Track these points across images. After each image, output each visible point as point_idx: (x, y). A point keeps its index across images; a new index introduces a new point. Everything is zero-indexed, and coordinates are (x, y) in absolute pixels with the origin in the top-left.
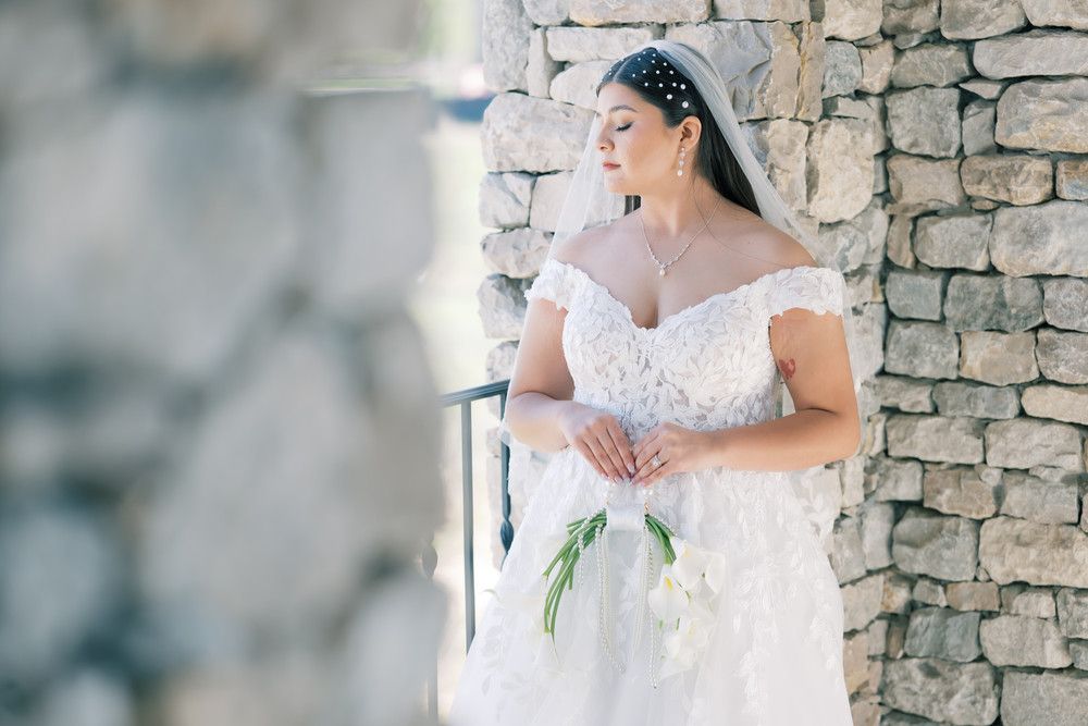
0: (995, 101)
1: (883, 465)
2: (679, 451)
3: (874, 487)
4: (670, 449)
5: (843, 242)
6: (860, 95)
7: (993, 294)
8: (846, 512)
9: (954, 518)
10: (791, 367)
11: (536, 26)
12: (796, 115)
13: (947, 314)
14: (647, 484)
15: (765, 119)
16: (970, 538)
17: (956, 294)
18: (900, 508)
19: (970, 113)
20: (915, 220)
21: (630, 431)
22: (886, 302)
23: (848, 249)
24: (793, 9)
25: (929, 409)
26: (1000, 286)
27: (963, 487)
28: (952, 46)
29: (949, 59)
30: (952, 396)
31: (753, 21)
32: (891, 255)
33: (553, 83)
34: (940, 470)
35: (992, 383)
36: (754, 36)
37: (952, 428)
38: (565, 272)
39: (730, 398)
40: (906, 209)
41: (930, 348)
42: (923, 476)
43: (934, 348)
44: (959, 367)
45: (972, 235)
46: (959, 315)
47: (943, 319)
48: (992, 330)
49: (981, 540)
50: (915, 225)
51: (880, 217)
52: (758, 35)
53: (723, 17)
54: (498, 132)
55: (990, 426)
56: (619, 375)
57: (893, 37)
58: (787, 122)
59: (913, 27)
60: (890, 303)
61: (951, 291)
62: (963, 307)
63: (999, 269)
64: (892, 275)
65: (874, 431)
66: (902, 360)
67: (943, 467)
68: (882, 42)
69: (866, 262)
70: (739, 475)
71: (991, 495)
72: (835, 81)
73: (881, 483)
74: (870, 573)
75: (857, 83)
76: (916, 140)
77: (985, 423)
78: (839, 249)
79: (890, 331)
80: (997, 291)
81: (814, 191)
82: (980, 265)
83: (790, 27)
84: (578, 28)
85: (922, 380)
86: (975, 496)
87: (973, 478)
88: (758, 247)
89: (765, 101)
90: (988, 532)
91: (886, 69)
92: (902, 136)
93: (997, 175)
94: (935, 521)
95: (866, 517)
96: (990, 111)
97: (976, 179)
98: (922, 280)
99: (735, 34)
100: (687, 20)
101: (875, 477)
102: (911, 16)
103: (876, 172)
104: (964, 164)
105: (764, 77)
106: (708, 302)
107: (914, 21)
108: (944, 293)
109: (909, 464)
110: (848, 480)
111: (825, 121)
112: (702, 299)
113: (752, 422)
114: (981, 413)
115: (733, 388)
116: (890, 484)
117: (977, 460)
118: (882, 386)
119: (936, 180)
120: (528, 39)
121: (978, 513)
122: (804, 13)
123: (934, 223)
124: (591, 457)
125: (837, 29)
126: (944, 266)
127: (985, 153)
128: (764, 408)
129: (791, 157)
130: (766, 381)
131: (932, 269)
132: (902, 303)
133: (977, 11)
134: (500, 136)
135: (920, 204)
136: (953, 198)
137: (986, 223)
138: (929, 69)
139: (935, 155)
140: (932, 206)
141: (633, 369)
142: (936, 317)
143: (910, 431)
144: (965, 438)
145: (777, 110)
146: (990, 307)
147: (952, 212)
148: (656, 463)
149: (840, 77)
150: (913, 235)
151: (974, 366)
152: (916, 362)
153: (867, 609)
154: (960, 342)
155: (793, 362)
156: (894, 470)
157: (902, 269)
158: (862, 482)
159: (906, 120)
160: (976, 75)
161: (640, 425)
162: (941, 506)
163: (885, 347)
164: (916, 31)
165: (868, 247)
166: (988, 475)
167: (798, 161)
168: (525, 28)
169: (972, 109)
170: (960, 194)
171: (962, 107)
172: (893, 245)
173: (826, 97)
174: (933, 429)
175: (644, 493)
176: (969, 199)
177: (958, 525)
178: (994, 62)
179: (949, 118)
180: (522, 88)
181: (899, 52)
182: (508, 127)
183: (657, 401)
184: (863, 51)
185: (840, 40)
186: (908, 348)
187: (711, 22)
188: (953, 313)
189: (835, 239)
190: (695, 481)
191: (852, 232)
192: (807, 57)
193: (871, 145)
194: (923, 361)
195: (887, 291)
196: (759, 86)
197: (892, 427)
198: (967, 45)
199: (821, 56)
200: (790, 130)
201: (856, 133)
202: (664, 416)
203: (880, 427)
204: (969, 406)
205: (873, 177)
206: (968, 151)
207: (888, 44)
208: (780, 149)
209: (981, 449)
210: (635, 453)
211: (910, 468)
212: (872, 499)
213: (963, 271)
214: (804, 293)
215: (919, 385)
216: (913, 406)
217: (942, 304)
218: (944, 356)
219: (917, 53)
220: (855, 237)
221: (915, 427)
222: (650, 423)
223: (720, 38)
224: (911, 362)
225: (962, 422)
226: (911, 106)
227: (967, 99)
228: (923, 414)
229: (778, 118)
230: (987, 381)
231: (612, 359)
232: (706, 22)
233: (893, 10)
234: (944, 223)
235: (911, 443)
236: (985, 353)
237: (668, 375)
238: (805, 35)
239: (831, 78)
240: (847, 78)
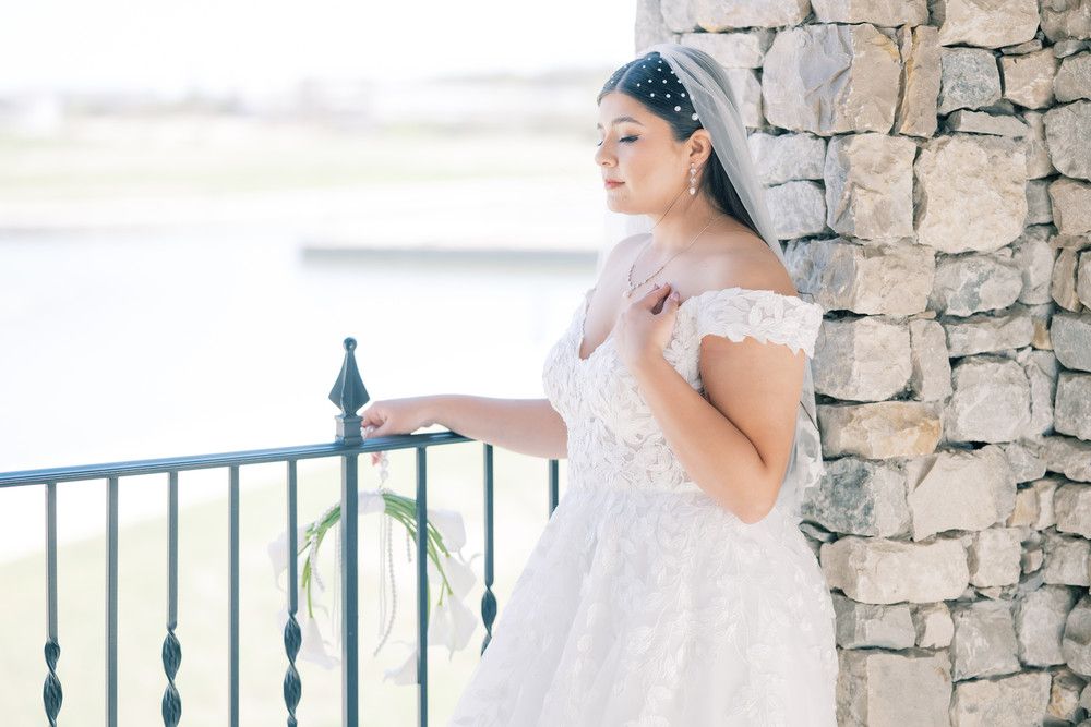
1: (1051, 543)
3: (1036, 567)
5: (968, 276)
8: (981, 592)
12: (895, 130)
15: (849, 133)
20: (1079, 253)
22: (1053, 350)
23: (978, 285)
24: (891, 12)
31: (839, 24)
32: (1057, 296)
36: (838, 40)
40: (1068, 242)
42: (1089, 559)
50: (1078, 261)
51: (1042, 251)
52: (842, 41)
57: (1052, 45)
58: (882, 136)
59: (1070, 32)
60: (1057, 352)
64: (1057, 319)
65: (1038, 501)
66: (1067, 418)
68: (1040, 50)
69: (1021, 302)
72: (958, 93)
73: (1048, 561)
74: (1027, 668)
75: (994, 95)
76: (1073, 162)
78: (962, 285)
79: (1058, 384)
81: (923, 215)
85: (1085, 443)
89: (846, 113)
91: (1045, 80)
92: (1060, 157)
95: (1026, 602)
98: (1081, 325)
99: (824, 39)
100: (787, 24)
101: (1038, 555)
102: (1066, 20)
103: (1034, 198)
105: (844, 86)
109: (1076, 543)
111: (943, 138)
116: (1055, 565)
118: (1048, 448)
125: (965, 34)
129: (886, 175)
132: (1067, 352)
135: (1081, 236)
143: (1073, 503)
145: (863, 123)
149: (965, 87)
150: (1076, 271)
152: (1079, 421)
153: (1019, 713)
156: (1060, 549)
157: (1066, 312)
158: (1017, 558)
159: (1062, 138)
163: (1053, 403)
164: (1073, 37)
165: (1026, 284)
167: (900, 181)
172: (1058, 284)
173: (943, 111)
181: (1058, 62)
184: (1005, 60)
185: (973, 47)
186: (1070, 405)
187: (806, 26)
189: (958, 273)
191: (988, 265)
193: (1025, 168)
194: (1084, 421)
195: (1052, 337)
196: (839, 96)
197: (1060, 497)
199: (936, 64)
200: (884, 145)
201: (997, 152)
203: (1048, 497)
205: (1023, 204)
207: (1048, 53)
208: (867, 167)
211: (1076, 548)
212: (1033, 582)
215: (1084, 450)
216: (1077, 474)
219: (1076, 62)
220: (994, 271)
221: (1078, 498)
224: (1075, 421)
226: (1068, 124)
228: (1085, 483)
229: (868, 132)
232: (802, 25)
233: (1050, 14)
235: (1073, 517)
238: (907, 41)
239: (953, 89)
240: (977, 90)
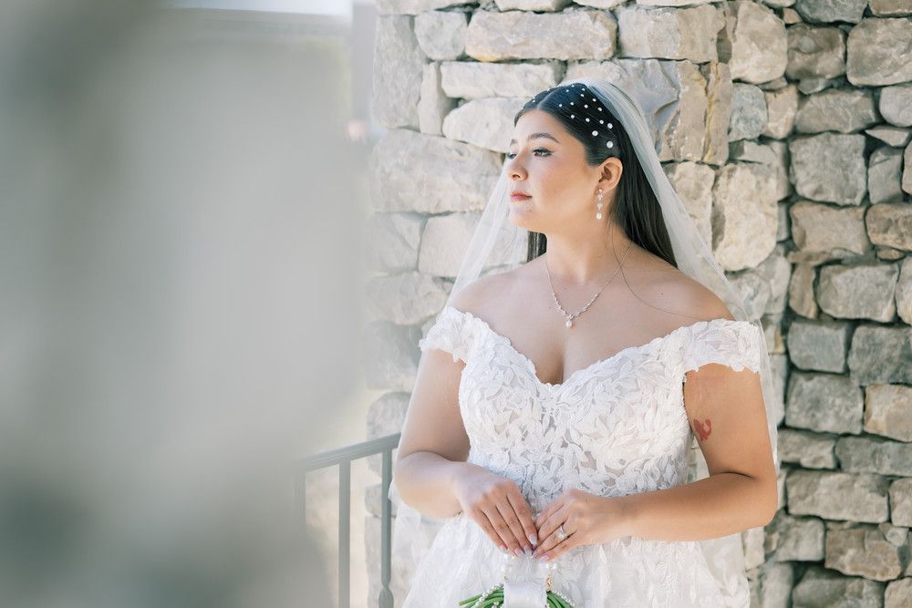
0: (902, 148)
1: (782, 524)
2: (587, 522)
3: (774, 547)
4: (577, 519)
5: (748, 290)
6: (763, 139)
7: (899, 348)
9: (857, 581)
10: (706, 428)
11: (430, 61)
12: (702, 158)
13: (851, 366)
14: (551, 557)
15: (672, 162)
16: (874, 601)
17: (861, 346)
18: (800, 569)
19: (877, 160)
20: (818, 268)
21: (532, 496)
22: (787, 353)
23: (752, 299)
24: (701, 50)
25: (831, 465)
26: (907, 338)
27: (866, 546)
28: (858, 92)
29: (856, 105)
30: (855, 451)
31: (660, 59)
32: (793, 304)
33: (447, 119)
34: (842, 529)
35: (899, 438)
36: (662, 75)
37: (856, 485)
38: (464, 321)
39: (640, 461)
40: (809, 258)
41: (834, 401)
42: (825, 536)
43: (838, 401)
44: (863, 422)
45: (878, 285)
46: (864, 368)
47: (847, 371)
48: (898, 384)
49: (886, 603)
50: (818, 274)
51: (782, 265)
52: (664, 73)
53: (628, 54)
54: (387, 170)
55: (896, 483)
56: (520, 435)
57: (797, 82)
58: (694, 165)
59: (818, 72)
60: (793, 354)
61: (856, 342)
62: (868, 359)
63: (906, 320)
64: (795, 325)
66: (804, 413)
67: (846, 526)
68: (787, 87)
69: (768, 311)
70: (649, 545)
71: (896, 555)
72: (741, 125)
73: (781, 542)
75: (763, 127)
76: (821, 186)
77: (889, 480)
79: (791, 383)
80: (903, 343)
81: (719, 237)
82: (885, 316)
83: (698, 67)
84: (474, 64)
85: (824, 435)
86: (880, 556)
87: (878, 538)
88: (671, 297)
89: (672, 144)
90: (893, 594)
91: (790, 113)
92: (807, 183)
93: (905, 223)
94: (837, 582)
95: (766, 578)
96: (897, 159)
97: (882, 228)
98: (826, 331)
100: (591, 57)
101: (775, 537)
102: (816, 61)
103: (780, 220)
104: (870, 212)
105: (671, 117)
106: (619, 355)
107: (819, 66)
108: (848, 345)
109: (811, 523)
110: (749, 541)
111: (731, 166)
112: (612, 353)
113: (663, 487)
114: (886, 469)
115: (644, 449)
116: (791, 543)
117: (882, 519)
118: (783, 441)
119: (840, 227)
120: (421, 75)
121: (883, 575)
122: (712, 54)
123: (839, 272)
124: (489, 527)
125: (743, 71)
126: (848, 317)
127: (891, 201)
128: (677, 471)
129: (698, 202)
130: (680, 442)
131: (835, 319)
132: (804, 354)
133: (884, 57)
134: (390, 174)
135: (824, 253)
136: (858, 247)
137: (893, 272)
138: (834, 115)
139: (840, 202)
140: (836, 254)
141: (536, 429)
142: (840, 369)
143: (812, 488)
144: (869, 495)
145: (685, 152)
146: (896, 360)
147: (857, 261)
148: (561, 536)
149: (746, 120)
150: (816, 283)
151: (879, 420)
152: (819, 415)
154: (864, 396)
155: (708, 422)
156: (794, 529)
157: (804, 319)
158: (762, 542)
159: (810, 166)
160: (882, 122)
161: (543, 490)
162: (843, 566)
163: (786, 400)
164: (821, 76)
165: (771, 296)
166: (893, 535)
167: (705, 206)
168: (418, 62)
169: (878, 156)
170: (866, 243)
171: (867, 155)
172: (796, 294)
173: (732, 140)
174: (837, 486)
175: (545, 567)
176: (874, 248)
177: (861, 587)
178: (901, 108)
179: (855, 165)
180: (414, 124)
181: (803, 97)
182: (397, 164)
183: (562, 463)
184: (769, 94)
185: (746, 83)
186: (809, 401)
187: (616, 60)
188: (858, 364)
189: (740, 287)
190: (602, 553)
191: (757, 281)
192: (713, 99)
193: (775, 191)
194: (826, 415)
195: (789, 342)
196: (666, 127)
197: (793, 483)
198: (874, 92)
199: (728, 99)
200: (696, 173)
201: (761, 178)
202: (570, 481)
203: (780, 484)
204: (874, 463)
205: (777, 223)
206: (874, 198)
207: (793, 89)
208: (688, 193)
209: (886, 507)
210: (538, 524)
211: (813, 526)
212: (772, 560)
213: (867, 322)
214: (721, 347)
215: (821, 440)
216: (815, 461)
217: (847, 356)
218: (847, 410)
219: (823, 98)
220: (759, 286)
221: (818, 484)
222: (553, 488)
223: (625, 76)
224: (813, 416)
225: (866, 479)
226: (816, 152)
227: (872, 146)
228: (825, 470)
229: (685, 161)
230: (893, 436)
231: (513, 417)
232: (611, 60)
233: (798, 54)
234: (849, 273)
235: (813, 500)
236: (890, 407)
237: (574, 435)
238: (712, 76)
239: (738, 121)
240: (753, 122)
